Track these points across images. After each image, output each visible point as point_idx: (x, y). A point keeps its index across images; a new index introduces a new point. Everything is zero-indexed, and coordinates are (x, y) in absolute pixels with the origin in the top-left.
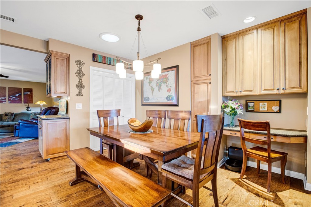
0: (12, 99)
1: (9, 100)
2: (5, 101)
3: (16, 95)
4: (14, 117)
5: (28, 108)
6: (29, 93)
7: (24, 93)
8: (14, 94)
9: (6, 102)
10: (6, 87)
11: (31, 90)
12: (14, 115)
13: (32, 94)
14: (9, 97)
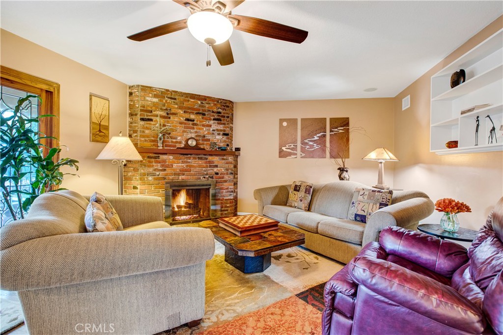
0: (308, 147)
1: (303, 150)
2: (295, 152)
3: (316, 138)
4: (312, 196)
5: (342, 170)
6: (341, 130)
7: (331, 131)
8: (311, 135)
9: (296, 154)
10: (297, 119)
11: (345, 122)
12: (312, 190)
13: (347, 131)
14: (303, 143)
